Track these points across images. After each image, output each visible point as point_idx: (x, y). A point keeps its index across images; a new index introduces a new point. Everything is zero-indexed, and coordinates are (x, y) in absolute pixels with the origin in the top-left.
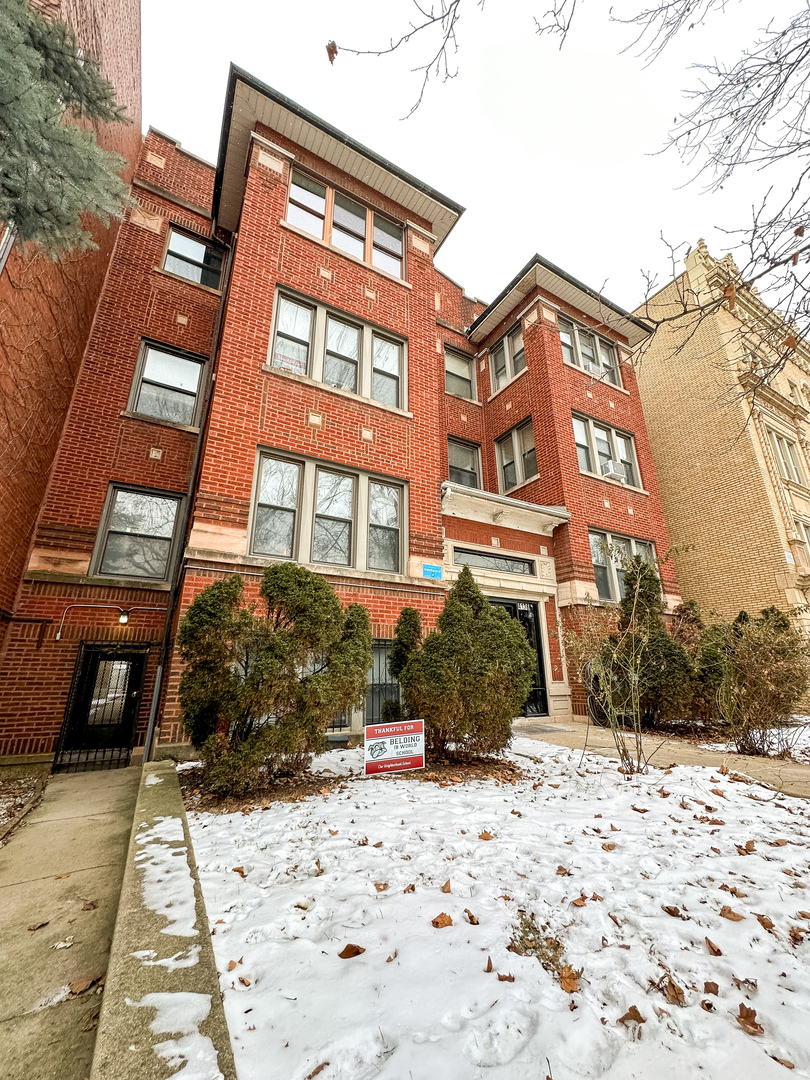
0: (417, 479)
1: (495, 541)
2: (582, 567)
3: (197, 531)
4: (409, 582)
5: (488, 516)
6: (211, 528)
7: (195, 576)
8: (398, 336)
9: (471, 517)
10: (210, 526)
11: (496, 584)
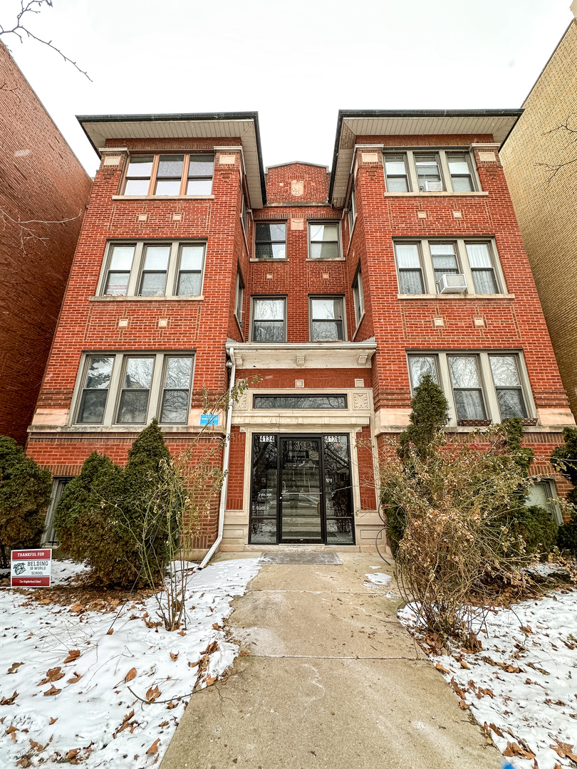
0: (204, 346)
1: (299, 383)
2: (393, 394)
3: (38, 414)
4: (185, 431)
5: (292, 362)
6: (46, 411)
7: (34, 442)
8: (199, 239)
9: (272, 366)
10: (46, 410)
11: (294, 421)
